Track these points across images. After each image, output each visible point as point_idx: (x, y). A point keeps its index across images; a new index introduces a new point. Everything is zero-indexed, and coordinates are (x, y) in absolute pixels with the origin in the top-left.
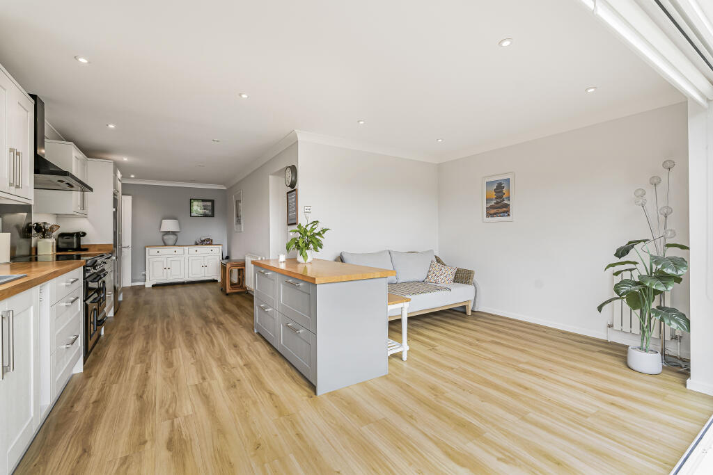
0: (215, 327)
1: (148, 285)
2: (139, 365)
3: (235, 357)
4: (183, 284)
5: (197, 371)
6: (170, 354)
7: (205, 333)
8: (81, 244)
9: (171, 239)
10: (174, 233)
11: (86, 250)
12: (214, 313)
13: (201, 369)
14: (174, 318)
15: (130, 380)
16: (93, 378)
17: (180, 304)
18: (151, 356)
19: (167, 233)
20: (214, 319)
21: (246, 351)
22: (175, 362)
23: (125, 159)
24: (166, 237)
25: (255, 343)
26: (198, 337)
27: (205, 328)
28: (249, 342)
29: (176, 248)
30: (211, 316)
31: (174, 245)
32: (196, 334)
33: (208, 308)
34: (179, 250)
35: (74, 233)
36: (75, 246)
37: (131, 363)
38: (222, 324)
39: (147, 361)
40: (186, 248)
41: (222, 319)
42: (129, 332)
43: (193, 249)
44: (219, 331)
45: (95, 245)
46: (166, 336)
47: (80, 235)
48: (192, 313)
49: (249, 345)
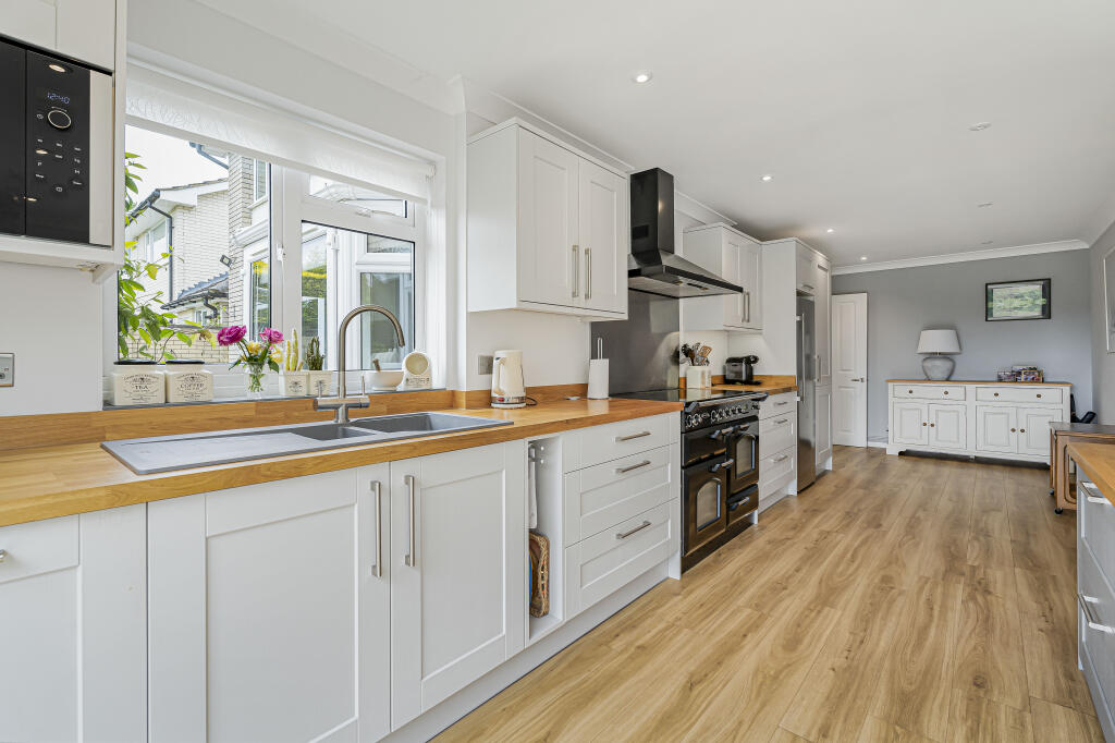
0: (960, 591)
1: (893, 450)
2: (749, 611)
3: (951, 718)
4: (963, 460)
5: (828, 698)
6: (813, 614)
7: (924, 597)
8: (755, 374)
9: (940, 367)
10: (945, 356)
11: (758, 384)
12: (988, 551)
13: (841, 697)
14: (885, 533)
15: (712, 633)
16: (680, 597)
17: (923, 506)
18: (780, 601)
19: (932, 356)
20: (974, 569)
21: (1004, 722)
22: (806, 641)
23: (830, 231)
24: (929, 364)
25: (1059, 710)
26: (900, 601)
27: (936, 584)
28: (1036, 693)
29: (947, 386)
30: (972, 555)
31: (948, 380)
32: (901, 593)
33: (983, 533)
34: (955, 391)
35: (742, 359)
36: (744, 378)
37: (741, 601)
38: (987, 592)
39: (765, 611)
40: (971, 387)
41: (997, 576)
42: (791, 534)
43: (986, 392)
44: (966, 609)
45: (771, 377)
46: (841, 569)
47: (751, 361)
48: (930, 534)
49: (1028, 702)
